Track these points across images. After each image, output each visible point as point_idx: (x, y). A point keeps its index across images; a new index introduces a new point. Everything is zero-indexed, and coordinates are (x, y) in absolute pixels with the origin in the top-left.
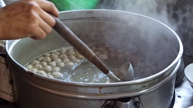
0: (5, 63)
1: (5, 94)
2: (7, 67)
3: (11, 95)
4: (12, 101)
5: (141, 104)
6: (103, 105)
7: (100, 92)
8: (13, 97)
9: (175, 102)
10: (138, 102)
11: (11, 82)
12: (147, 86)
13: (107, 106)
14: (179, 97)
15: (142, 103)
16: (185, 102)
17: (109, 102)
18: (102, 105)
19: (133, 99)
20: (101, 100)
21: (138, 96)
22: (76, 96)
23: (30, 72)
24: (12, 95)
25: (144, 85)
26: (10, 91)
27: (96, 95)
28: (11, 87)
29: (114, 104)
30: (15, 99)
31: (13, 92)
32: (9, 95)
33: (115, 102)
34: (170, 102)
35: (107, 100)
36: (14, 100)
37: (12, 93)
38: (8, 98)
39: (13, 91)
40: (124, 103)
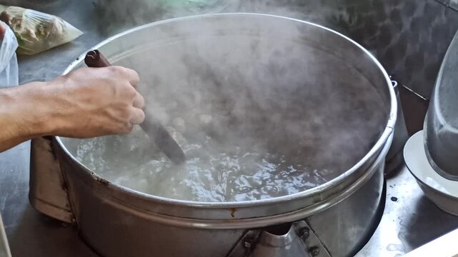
0: (50, 149)
1: (55, 209)
2: (55, 158)
3: (65, 210)
4: (69, 221)
5: (311, 232)
6: (240, 238)
7: (233, 216)
8: (71, 213)
9: (385, 211)
10: (306, 228)
11: (65, 186)
12: (322, 199)
13: (249, 239)
14: (394, 199)
15: (314, 229)
16: (405, 211)
17: (250, 232)
18: (237, 238)
19: (296, 225)
20: (235, 230)
21: (305, 219)
22: (188, 224)
23: (102, 179)
24: (69, 209)
25: (316, 198)
26: (63, 202)
27: (226, 221)
28: (66, 194)
29: (260, 236)
30: (75, 218)
31: (70, 204)
32: (62, 211)
33: (261, 233)
34: (374, 212)
35: (248, 230)
36: (71, 220)
37: (67, 206)
38: (62, 215)
39: (70, 202)
40: (278, 237)
